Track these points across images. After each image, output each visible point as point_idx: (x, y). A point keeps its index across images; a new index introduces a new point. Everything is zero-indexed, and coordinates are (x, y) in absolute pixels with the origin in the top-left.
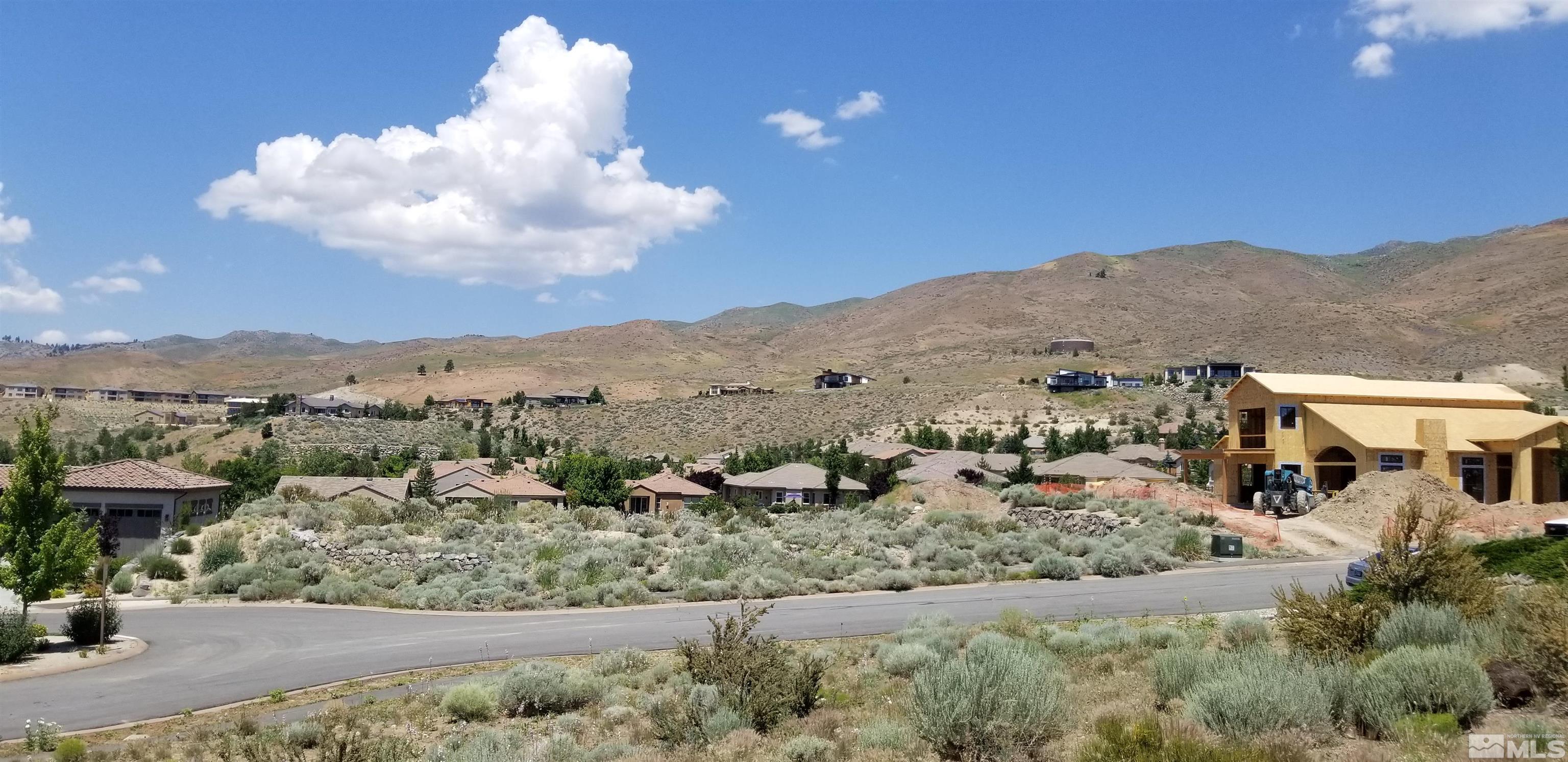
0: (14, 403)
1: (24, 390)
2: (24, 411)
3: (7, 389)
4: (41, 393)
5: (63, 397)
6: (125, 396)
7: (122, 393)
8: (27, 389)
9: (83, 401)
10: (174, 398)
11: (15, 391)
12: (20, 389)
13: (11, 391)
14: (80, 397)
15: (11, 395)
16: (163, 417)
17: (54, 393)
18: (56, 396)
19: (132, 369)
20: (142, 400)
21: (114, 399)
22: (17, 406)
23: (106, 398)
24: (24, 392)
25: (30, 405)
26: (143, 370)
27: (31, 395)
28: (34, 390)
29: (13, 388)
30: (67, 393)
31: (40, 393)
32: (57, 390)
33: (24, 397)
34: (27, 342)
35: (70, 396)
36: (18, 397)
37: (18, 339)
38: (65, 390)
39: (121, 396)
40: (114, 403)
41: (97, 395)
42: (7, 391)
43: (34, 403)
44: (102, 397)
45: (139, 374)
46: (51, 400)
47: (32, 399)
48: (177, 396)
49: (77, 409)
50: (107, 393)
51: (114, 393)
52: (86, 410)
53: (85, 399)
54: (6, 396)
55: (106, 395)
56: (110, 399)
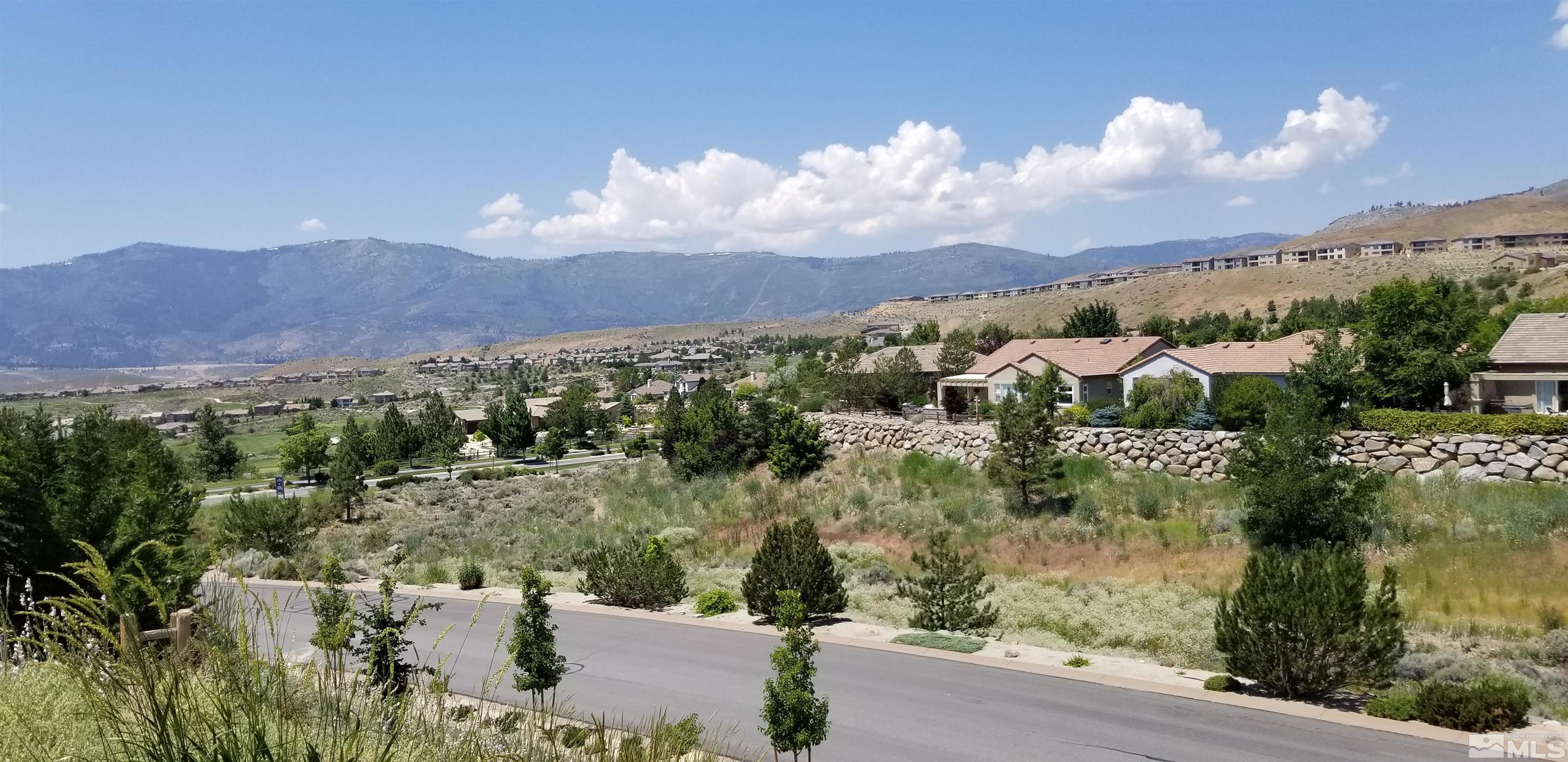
0: (1371, 263)
1: (1380, 247)
2: (1381, 270)
3: (1363, 248)
4: (1399, 248)
5: (1422, 250)
6: (1492, 243)
7: (1488, 239)
8: (1384, 246)
9: (1444, 253)
10: (1552, 239)
11: (1371, 249)
12: (1376, 247)
13: (1367, 250)
14: (1441, 249)
15: (1367, 254)
16: (1525, 260)
17: (1412, 247)
18: (1415, 250)
19: (1515, 215)
20: (1512, 245)
21: (1480, 247)
22: (1373, 265)
23: (1471, 248)
24: (1380, 249)
25: (1387, 262)
26: (1528, 216)
27: (1388, 252)
28: (1390, 246)
29: (1368, 246)
30: (1427, 246)
31: (1397, 249)
32: (1415, 244)
33: (1380, 254)
34: (1419, 205)
35: (1430, 249)
36: (1374, 255)
37: (1409, 204)
38: (1424, 243)
39: (1488, 243)
40: (1480, 252)
41: (1460, 245)
42: (1363, 250)
43: (1391, 261)
44: (1466, 247)
45: (1524, 220)
46: (1408, 256)
47: (1389, 256)
48: (1556, 236)
49: (1438, 263)
50: (1470, 242)
51: (1479, 240)
52: (1448, 263)
53: (1447, 250)
54: (1363, 256)
55: (1470, 244)
56: (1474, 247)
